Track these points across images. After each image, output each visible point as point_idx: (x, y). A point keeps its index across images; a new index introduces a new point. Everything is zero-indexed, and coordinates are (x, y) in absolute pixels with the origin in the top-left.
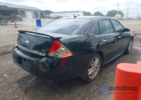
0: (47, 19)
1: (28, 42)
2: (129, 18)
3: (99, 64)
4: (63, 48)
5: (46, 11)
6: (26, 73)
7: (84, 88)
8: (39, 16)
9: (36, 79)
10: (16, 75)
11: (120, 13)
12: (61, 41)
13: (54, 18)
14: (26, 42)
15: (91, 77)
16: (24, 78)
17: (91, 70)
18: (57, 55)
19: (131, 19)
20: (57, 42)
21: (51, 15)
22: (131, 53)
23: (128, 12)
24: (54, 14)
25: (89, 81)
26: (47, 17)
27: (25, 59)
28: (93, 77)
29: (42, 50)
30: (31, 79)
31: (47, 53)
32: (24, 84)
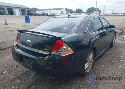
0: (34, 16)
1: (30, 41)
2: (105, 14)
3: (93, 59)
4: (65, 46)
5: (32, 8)
6: (24, 69)
7: (82, 81)
8: (27, 13)
9: (36, 75)
10: (16, 71)
11: (98, 10)
12: (63, 40)
13: (40, 15)
14: (28, 41)
15: (87, 71)
16: (24, 74)
17: (87, 65)
18: (59, 54)
19: (108, 15)
20: (60, 41)
21: (37, 12)
22: (114, 46)
23: (104, 9)
24: (40, 11)
25: (86, 75)
26: (34, 14)
27: (27, 58)
28: (88, 71)
29: (45, 49)
30: (31, 75)
31: (50, 51)
32: (25, 80)
